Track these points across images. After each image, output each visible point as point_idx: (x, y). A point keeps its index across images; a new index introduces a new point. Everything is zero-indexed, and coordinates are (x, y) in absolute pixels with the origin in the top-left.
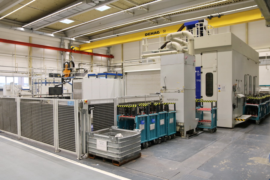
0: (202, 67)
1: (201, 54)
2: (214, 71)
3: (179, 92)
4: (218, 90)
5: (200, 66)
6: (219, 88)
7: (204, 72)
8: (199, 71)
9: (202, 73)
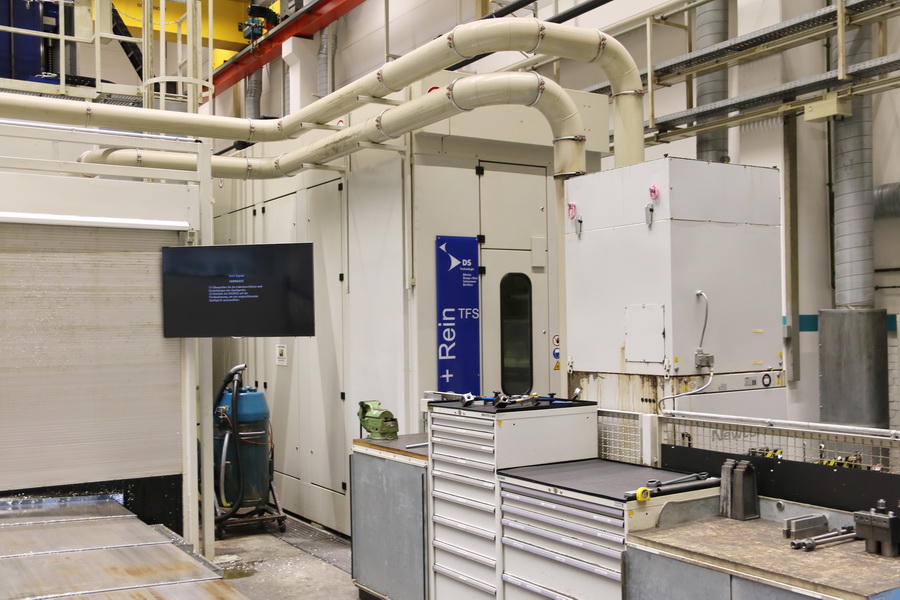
0: (481, 239)
1: (480, 171)
2: (538, 269)
3: (767, 386)
4: (554, 361)
5: (474, 234)
6: (557, 351)
7: (496, 266)
8: (468, 262)
9: (482, 271)
